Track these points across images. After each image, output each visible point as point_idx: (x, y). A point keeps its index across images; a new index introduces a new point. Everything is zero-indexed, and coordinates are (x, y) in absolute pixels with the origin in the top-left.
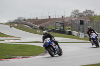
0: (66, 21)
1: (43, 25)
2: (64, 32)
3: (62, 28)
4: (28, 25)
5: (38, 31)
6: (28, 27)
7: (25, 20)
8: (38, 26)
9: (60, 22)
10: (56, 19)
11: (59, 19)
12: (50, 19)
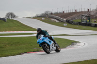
0: (92, 14)
1: (69, 18)
2: (90, 25)
3: (88, 21)
4: (55, 19)
5: (64, 25)
6: (55, 20)
7: (52, 14)
8: (65, 19)
9: (86, 15)
10: (82, 12)
11: (85, 12)
12: (76, 13)
